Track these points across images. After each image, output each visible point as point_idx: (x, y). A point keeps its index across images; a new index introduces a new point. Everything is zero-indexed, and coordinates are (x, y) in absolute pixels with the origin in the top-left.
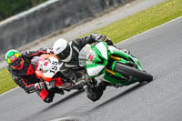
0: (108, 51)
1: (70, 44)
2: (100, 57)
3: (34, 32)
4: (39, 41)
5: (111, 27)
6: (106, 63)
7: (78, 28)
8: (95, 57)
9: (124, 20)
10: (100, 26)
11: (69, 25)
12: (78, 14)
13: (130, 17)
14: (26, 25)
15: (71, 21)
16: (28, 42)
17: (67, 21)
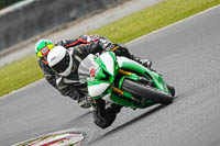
0: (116, 63)
2: (105, 72)
3: (32, 26)
4: (38, 37)
5: (125, 21)
6: (112, 80)
7: (85, 21)
8: (98, 72)
9: (141, 12)
10: (112, 20)
11: (74, 19)
12: (85, 5)
13: (148, 9)
14: (23, 18)
15: (77, 13)
16: (25, 38)
17: (73, 14)
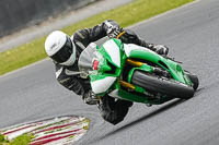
0: (122, 52)
1: (72, 38)
2: (109, 64)
6: (119, 72)
8: (102, 64)
